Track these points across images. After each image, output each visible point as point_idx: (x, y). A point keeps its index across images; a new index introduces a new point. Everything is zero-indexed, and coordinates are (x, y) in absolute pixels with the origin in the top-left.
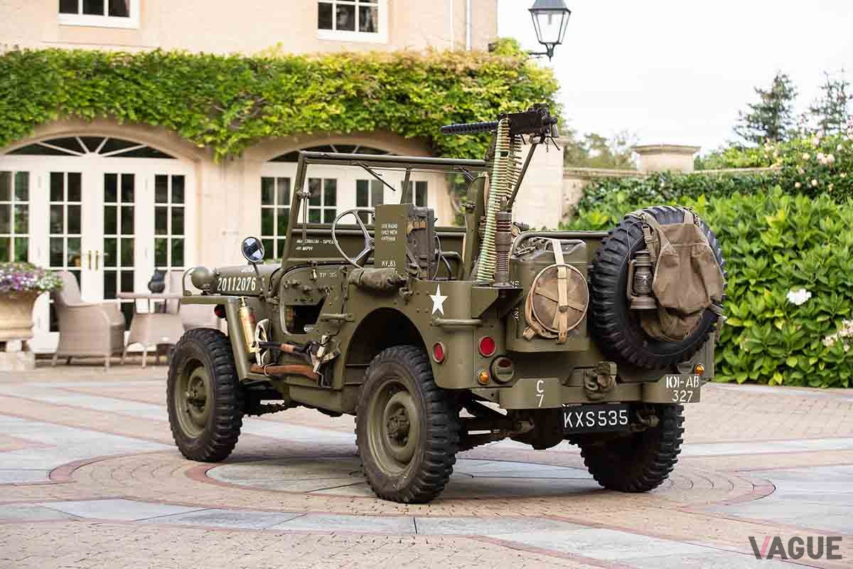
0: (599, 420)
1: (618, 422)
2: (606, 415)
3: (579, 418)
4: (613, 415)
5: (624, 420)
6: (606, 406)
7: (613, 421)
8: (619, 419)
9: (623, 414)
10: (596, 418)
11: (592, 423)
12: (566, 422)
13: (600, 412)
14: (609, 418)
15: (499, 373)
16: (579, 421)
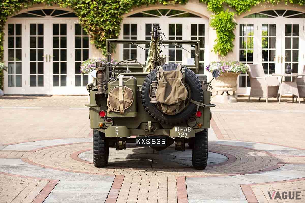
0: (152, 142)
1: (161, 143)
2: (155, 140)
3: (143, 141)
4: (159, 140)
5: (164, 143)
6: (156, 137)
7: (159, 143)
8: (161, 142)
9: (163, 140)
10: (151, 141)
11: (149, 143)
12: (137, 142)
13: (153, 139)
14: (157, 141)
15: (106, 124)
16: (143, 142)
